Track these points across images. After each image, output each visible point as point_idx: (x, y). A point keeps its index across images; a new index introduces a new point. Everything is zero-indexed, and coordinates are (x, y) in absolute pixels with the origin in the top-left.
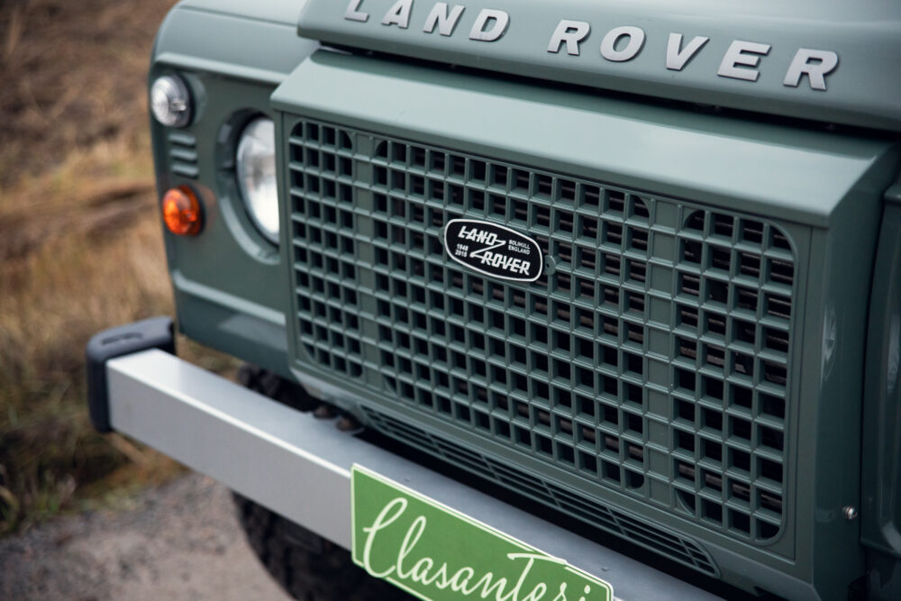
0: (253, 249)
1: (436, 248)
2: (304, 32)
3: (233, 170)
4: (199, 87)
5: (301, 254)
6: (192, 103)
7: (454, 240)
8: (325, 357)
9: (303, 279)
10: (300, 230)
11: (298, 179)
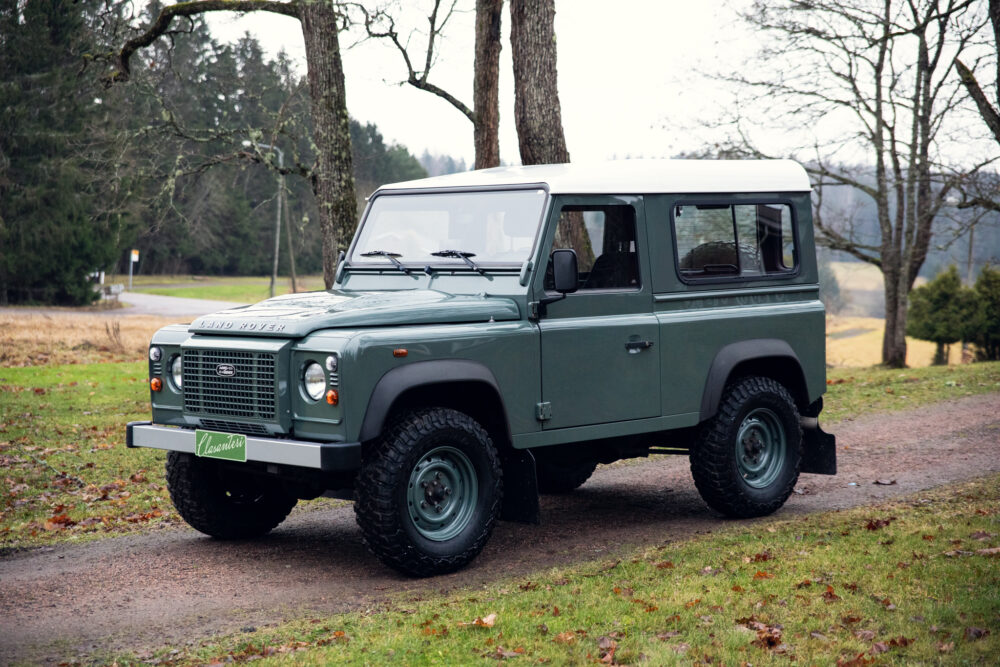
0: (173, 390)
1: (215, 374)
2: (190, 331)
3: (171, 372)
4: (163, 350)
5: (186, 390)
6: (161, 354)
7: (218, 370)
8: (191, 409)
9: (187, 396)
10: (186, 383)
11: (186, 371)
